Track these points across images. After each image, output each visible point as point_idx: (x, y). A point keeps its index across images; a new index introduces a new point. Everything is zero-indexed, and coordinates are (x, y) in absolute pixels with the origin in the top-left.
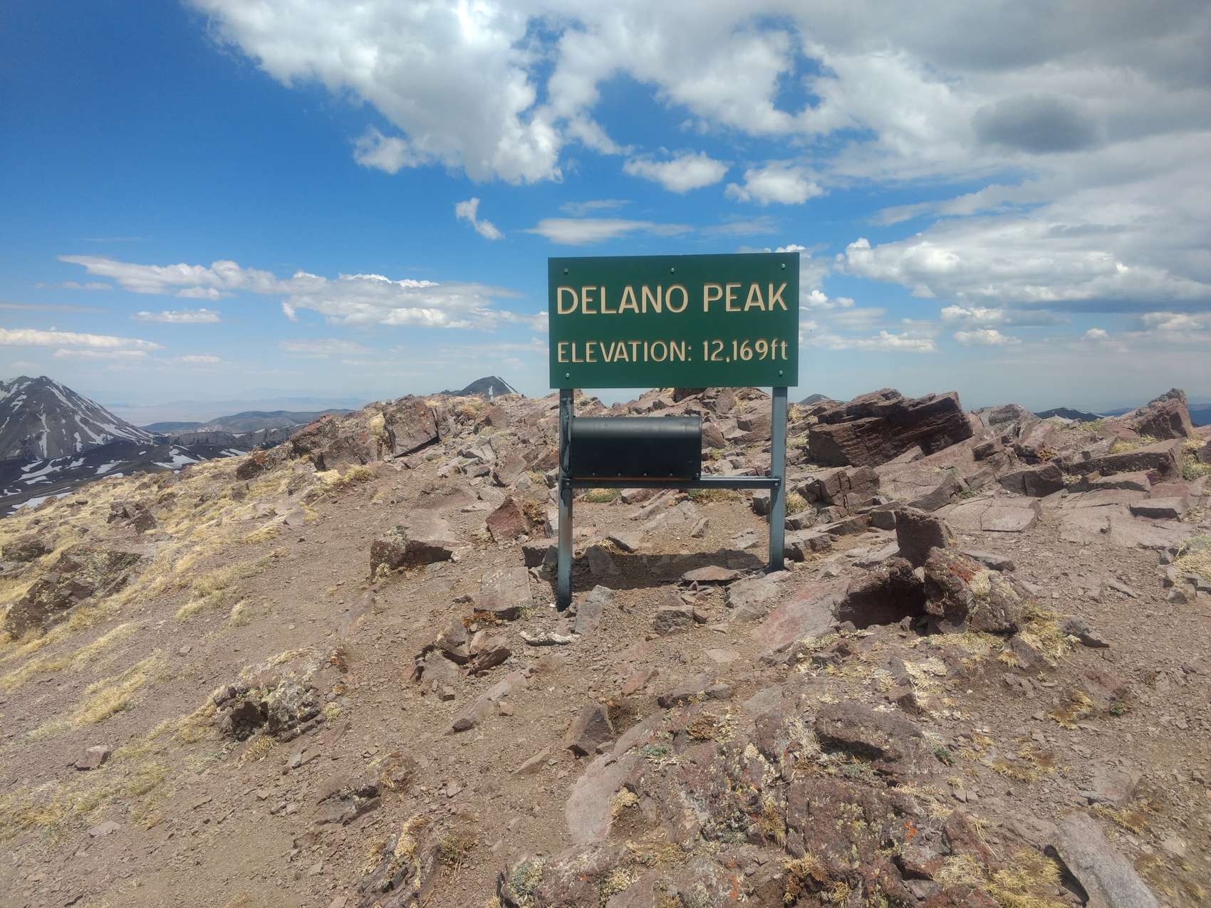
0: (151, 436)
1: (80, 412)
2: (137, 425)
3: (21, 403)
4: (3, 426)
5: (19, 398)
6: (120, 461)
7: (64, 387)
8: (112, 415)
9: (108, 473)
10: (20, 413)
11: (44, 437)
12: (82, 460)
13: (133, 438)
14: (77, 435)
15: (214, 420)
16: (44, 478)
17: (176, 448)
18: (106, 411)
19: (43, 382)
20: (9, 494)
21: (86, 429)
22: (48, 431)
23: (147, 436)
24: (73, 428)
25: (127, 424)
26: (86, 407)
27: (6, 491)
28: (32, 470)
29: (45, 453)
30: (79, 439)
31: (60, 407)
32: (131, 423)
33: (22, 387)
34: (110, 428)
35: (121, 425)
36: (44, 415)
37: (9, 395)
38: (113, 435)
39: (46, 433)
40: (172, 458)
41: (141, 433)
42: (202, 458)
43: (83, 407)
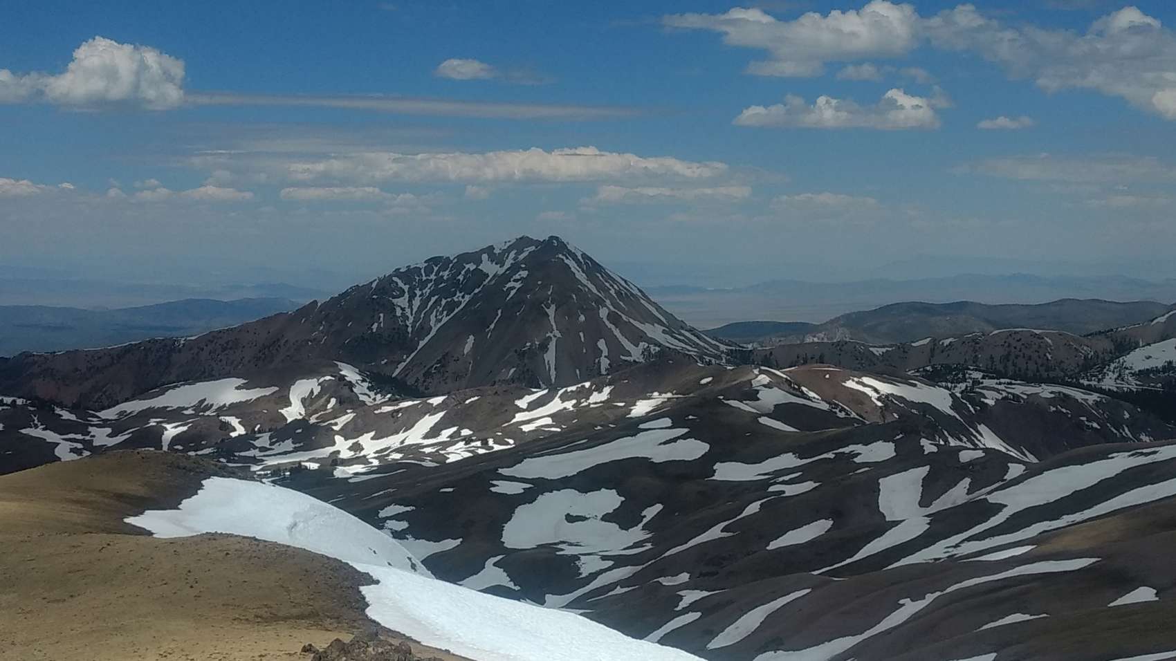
0: (723, 347)
1: (608, 302)
2: (700, 327)
3: (518, 285)
4: (492, 326)
5: (517, 277)
6: (667, 395)
7: (584, 255)
8: (658, 308)
9: (648, 418)
10: (519, 300)
11: (552, 346)
12: (607, 390)
13: (693, 352)
14: (602, 344)
15: (838, 319)
16: (549, 421)
17: (761, 372)
18: (649, 301)
19: (553, 246)
20: (497, 447)
21: (617, 332)
22: (559, 335)
23: (717, 348)
24: (596, 330)
25: (682, 326)
26: (619, 293)
27: (491, 442)
28: (532, 406)
29: (553, 374)
30: (605, 353)
31: (578, 292)
33: (521, 257)
34: (655, 332)
35: (673, 326)
36: (553, 307)
37: (501, 271)
38: (659, 345)
39: (554, 340)
40: (758, 392)
41: (706, 342)
42: (812, 394)
43: (612, 292)
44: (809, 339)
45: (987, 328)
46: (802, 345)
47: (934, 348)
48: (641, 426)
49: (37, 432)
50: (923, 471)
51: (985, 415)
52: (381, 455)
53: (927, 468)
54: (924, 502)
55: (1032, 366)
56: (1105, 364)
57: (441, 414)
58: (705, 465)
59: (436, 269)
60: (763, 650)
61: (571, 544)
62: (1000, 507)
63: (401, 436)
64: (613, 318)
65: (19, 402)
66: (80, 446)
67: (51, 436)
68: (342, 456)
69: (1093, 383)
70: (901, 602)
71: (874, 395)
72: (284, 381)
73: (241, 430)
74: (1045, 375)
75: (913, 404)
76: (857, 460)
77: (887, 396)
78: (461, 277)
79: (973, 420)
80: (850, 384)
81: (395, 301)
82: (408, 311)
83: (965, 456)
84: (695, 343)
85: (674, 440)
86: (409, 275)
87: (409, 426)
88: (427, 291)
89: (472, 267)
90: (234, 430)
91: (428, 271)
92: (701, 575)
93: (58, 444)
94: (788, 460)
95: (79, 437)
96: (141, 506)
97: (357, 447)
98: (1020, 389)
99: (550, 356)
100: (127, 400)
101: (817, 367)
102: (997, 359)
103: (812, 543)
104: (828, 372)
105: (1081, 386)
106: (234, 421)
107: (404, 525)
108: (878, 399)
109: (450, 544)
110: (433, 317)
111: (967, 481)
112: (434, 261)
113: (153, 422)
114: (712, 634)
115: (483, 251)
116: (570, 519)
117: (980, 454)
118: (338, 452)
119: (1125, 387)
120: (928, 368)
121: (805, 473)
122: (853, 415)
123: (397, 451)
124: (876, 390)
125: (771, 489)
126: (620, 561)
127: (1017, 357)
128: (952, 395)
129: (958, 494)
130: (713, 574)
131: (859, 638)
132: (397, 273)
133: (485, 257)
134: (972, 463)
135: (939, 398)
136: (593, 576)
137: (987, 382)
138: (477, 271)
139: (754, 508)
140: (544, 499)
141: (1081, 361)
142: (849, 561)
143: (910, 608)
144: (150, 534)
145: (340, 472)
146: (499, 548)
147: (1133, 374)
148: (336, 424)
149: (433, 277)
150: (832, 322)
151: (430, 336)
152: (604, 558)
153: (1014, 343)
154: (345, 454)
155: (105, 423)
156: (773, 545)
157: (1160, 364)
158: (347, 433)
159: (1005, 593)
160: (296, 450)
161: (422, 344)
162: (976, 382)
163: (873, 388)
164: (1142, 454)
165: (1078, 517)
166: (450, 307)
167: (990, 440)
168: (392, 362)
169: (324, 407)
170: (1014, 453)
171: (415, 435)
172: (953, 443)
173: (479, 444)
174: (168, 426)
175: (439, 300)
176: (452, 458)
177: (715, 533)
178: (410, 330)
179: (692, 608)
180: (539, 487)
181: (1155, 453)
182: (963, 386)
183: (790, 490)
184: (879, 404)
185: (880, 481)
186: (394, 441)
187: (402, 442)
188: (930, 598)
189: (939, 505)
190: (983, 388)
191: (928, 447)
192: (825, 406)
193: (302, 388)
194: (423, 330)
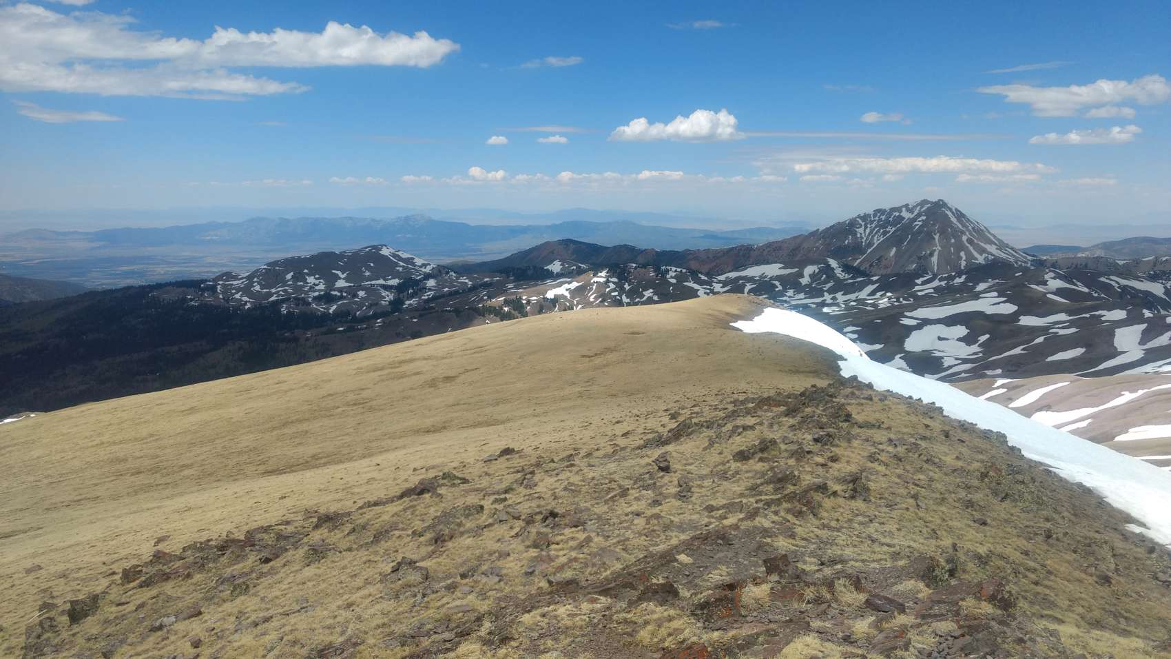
0: (1029, 258)
1: (967, 234)
2: (1017, 246)
3: (920, 223)
4: (906, 243)
5: (920, 219)
6: (997, 281)
7: (956, 209)
8: (995, 237)
9: (985, 291)
10: (919, 232)
11: (936, 254)
12: (964, 277)
13: (1012, 259)
14: (962, 254)
15: (1097, 245)
16: (932, 291)
17: (1050, 271)
18: (990, 233)
19: (940, 205)
20: (904, 302)
21: (971, 248)
22: (940, 248)
23: (1025, 258)
24: (960, 247)
25: (1007, 246)
26: (973, 228)
27: (901, 299)
28: (924, 283)
29: (936, 268)
30: (964, 258)
31: (952, 227)
32: (1011, 244)
33: (923, 210)
34: (992, 249)
35: (1002, 246)
36: (938, 234)
37: (912, 216)
38: (994, 255)
39: (937, 251)
40: (1047, 281)
41: (1019, 254)
43: (970, 228)
47: (1155, 263)
48: (981, 296)
49: (691, 284)
50: (1144, 326)
52: (846, 302)
54: (1142, 342)
57: (877, 285)
58: (1014, 317)
59: (879, 214)
60: (1040, 409)
61: (939, 351)
63: (856, 294)
64: (970, 241)
65: (684, 271)
66: (708, 291)
67: (696, 286)
68: (827, 302)
70: (1123, 393)
72: (802, 264)
73: (780, 288)
76: (1103, 319)
78: (891, 219)
81: (857, 230)
82: (863, 235)
84: (1013, 255)
85: (999, 303)
86: (865, 218)
87: (860, 290)
88: (873, 225)
89: (897, 214)
90: (777, 287)
91: (875, 215)
92: (1008, 371)
93: (698, 290)
94: (1062, 317)
95: (708, 287)
96: (737, 318)
97: (834, 298)
99: (935, 259)
100: (730, 272)
106: (777, 283)
107: (856, 336)
109: (878, 347)
110: (875, 238)
112: (877, 211)
113: (741, 282)
114: (1011, 400)
115: (903, 206)
116: (940, 339)
118: (825, 300)
121: (1071, 324)
123: (854, 301)
125: (1051, 331)
126: (965, 361)
130: (1016, 371)
131: (1096, 409)
132: (859, 216)
133: (904, 209)
136: (950, 367)
138: (900, 216)
139: (1040, 340)
140: (927, 329)
142: (1093, 370)
143: (1127, 397)
144: (741, 330)
145: (826, 310)
146: (902, 350)
148: (825, 287)
149: (877, 218)
150: (1094, 246)
151: (872, 249)
152: (957, 359)
154: (829, 301)
155: (720, 282)
156: (1050, 359)
158: (831, 291)
160: (805, 298)
161: (869, 251)
166: (885, 233)
168: (854, 259)
169: (820, 279)
171: (863, 294)
173: (895, 300)
174: (747, 284)
175: (878, 231)
176: (881, 306)
177: (1018, 351)
178: (864, 244)
179: (1002, 386)
180: (925, 322)
183: (1062, 332)
185: (1116, 330)
186: (853, 296)
187: (857, 297)
188: (1140, 392)
189: (1150, 345)
191: (1147, 314)
193: (810, 270)
194: (870, 245)
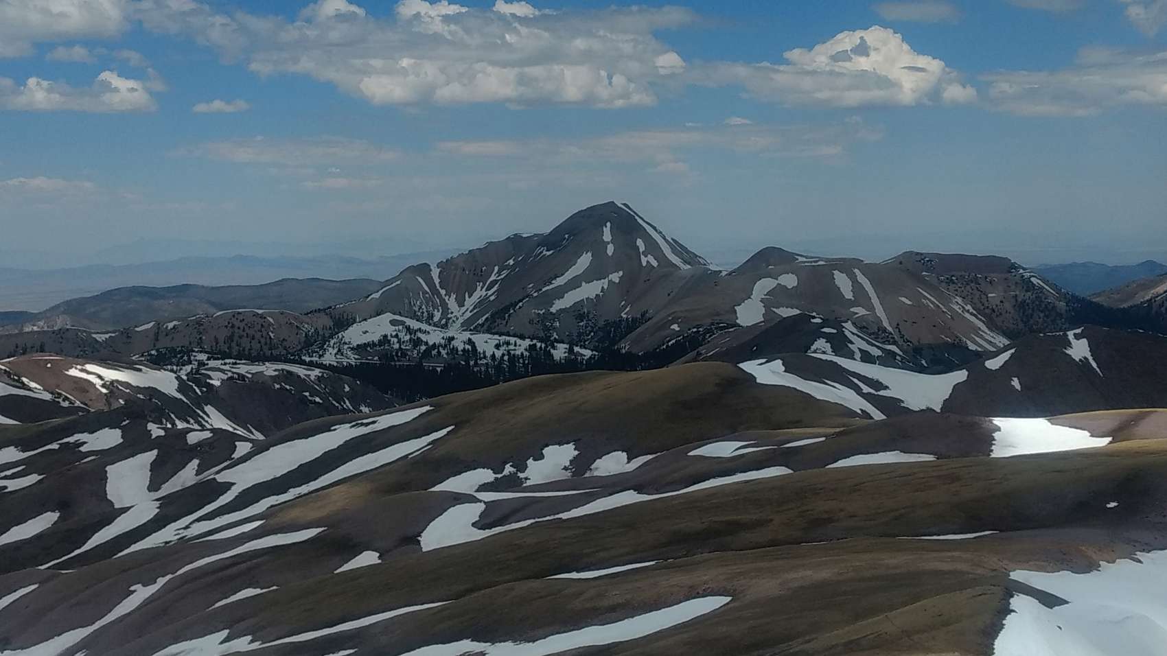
42: (33, 385)
44: (28, 328)
45: (211, 310)
46: (21, 334)
51: (212, 396)
53: (155, 452)
55: (256, 346)
56: (325, 340)
62: (228, 486)
69: (314, 359)
71: (98, 382)
74: (268, 353)
75: (138, 389)
77: (112, 382)
79: (200, 402)
80: (74, 372)
83: (193, 438)
98: (244, 369)
101: (38, 357)
102: (221, 340)
103: (39, 537)
104: (50, 361)
105: (303, 363)
108: (103, 386)
111: (196, 462)
117: (207, 434)
119: (345, 362)
120: (153, 352)
122: (78, 403)
124: (100, 377)
127: (240, 337)
128: (178, 378)
129: (187, 476)
134: (200, 444)
135: (165, 381)
137: (212, 363)
141: (303, 339)
147: (352, 349)
153: (237, 324)
157: (376, 338)
159: (235, 570)
162: (201, 364)
163: (98, 375)
164: (362, 424)
165: (304, 489)
167: (217, 420)
170: (240, 432)
172: (180, 425)
181: (374, 422)
182: (188, 368)
184: (104, 391)
190: (210, 369)
192: (47, 396)
